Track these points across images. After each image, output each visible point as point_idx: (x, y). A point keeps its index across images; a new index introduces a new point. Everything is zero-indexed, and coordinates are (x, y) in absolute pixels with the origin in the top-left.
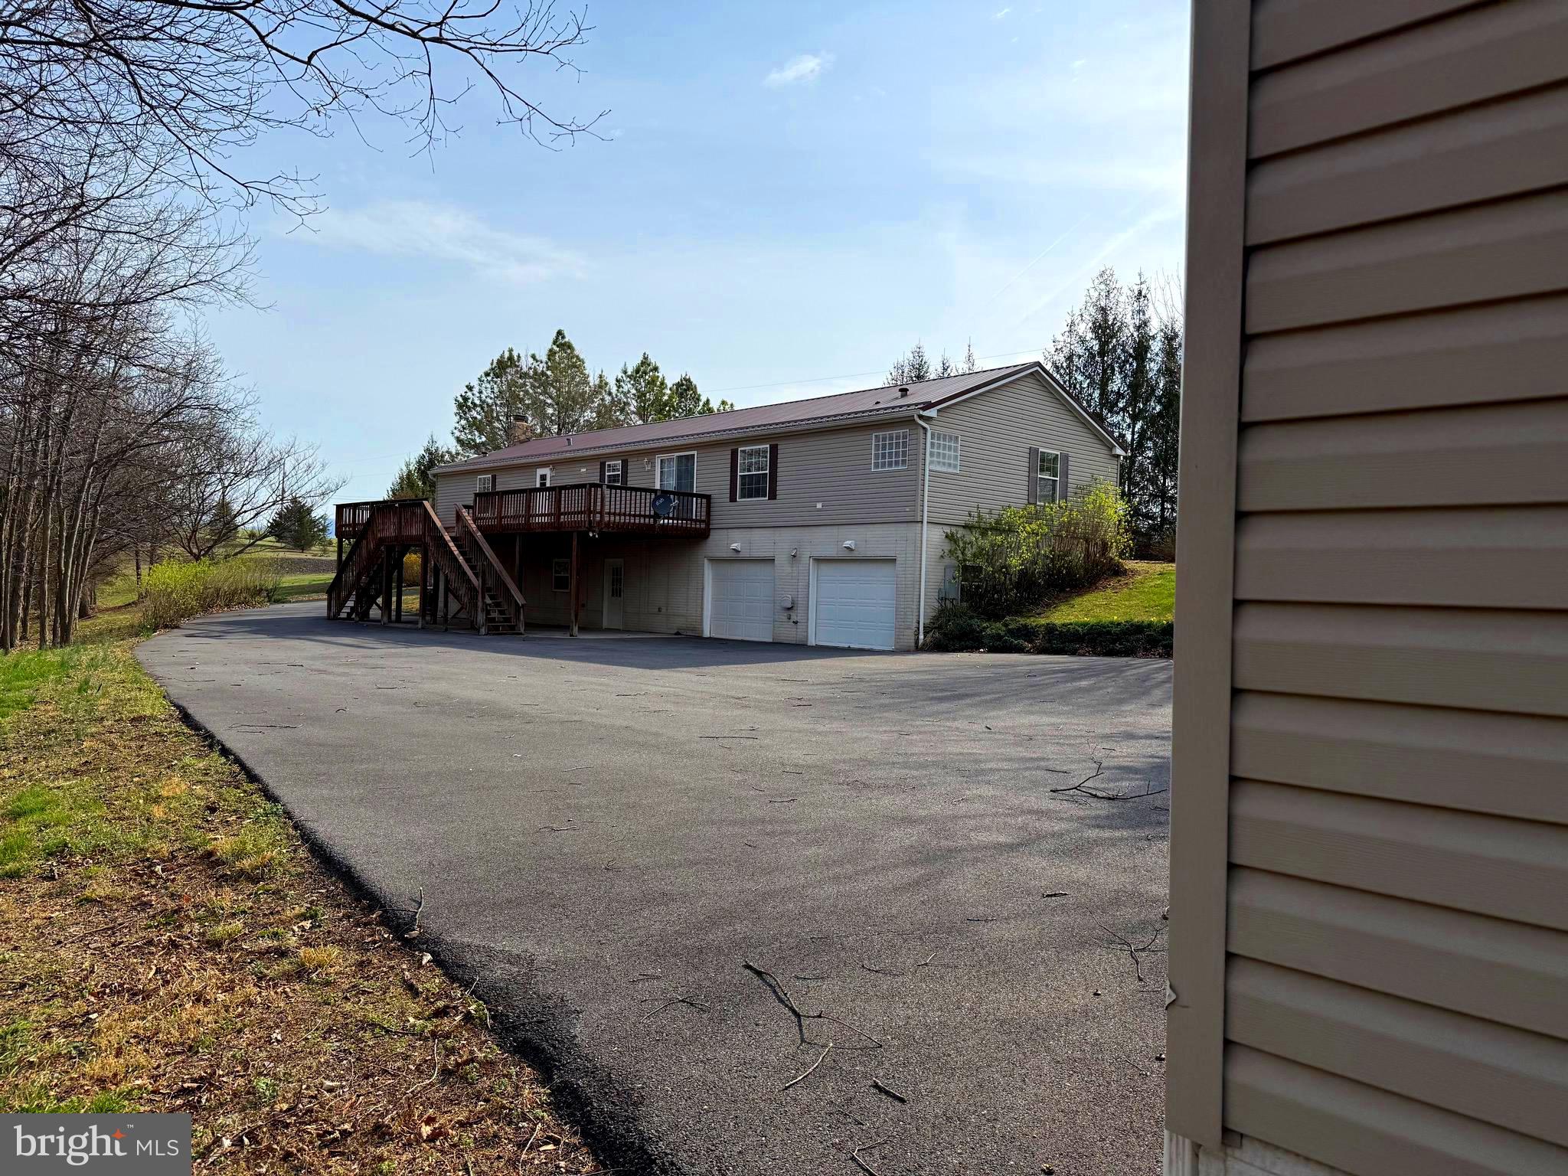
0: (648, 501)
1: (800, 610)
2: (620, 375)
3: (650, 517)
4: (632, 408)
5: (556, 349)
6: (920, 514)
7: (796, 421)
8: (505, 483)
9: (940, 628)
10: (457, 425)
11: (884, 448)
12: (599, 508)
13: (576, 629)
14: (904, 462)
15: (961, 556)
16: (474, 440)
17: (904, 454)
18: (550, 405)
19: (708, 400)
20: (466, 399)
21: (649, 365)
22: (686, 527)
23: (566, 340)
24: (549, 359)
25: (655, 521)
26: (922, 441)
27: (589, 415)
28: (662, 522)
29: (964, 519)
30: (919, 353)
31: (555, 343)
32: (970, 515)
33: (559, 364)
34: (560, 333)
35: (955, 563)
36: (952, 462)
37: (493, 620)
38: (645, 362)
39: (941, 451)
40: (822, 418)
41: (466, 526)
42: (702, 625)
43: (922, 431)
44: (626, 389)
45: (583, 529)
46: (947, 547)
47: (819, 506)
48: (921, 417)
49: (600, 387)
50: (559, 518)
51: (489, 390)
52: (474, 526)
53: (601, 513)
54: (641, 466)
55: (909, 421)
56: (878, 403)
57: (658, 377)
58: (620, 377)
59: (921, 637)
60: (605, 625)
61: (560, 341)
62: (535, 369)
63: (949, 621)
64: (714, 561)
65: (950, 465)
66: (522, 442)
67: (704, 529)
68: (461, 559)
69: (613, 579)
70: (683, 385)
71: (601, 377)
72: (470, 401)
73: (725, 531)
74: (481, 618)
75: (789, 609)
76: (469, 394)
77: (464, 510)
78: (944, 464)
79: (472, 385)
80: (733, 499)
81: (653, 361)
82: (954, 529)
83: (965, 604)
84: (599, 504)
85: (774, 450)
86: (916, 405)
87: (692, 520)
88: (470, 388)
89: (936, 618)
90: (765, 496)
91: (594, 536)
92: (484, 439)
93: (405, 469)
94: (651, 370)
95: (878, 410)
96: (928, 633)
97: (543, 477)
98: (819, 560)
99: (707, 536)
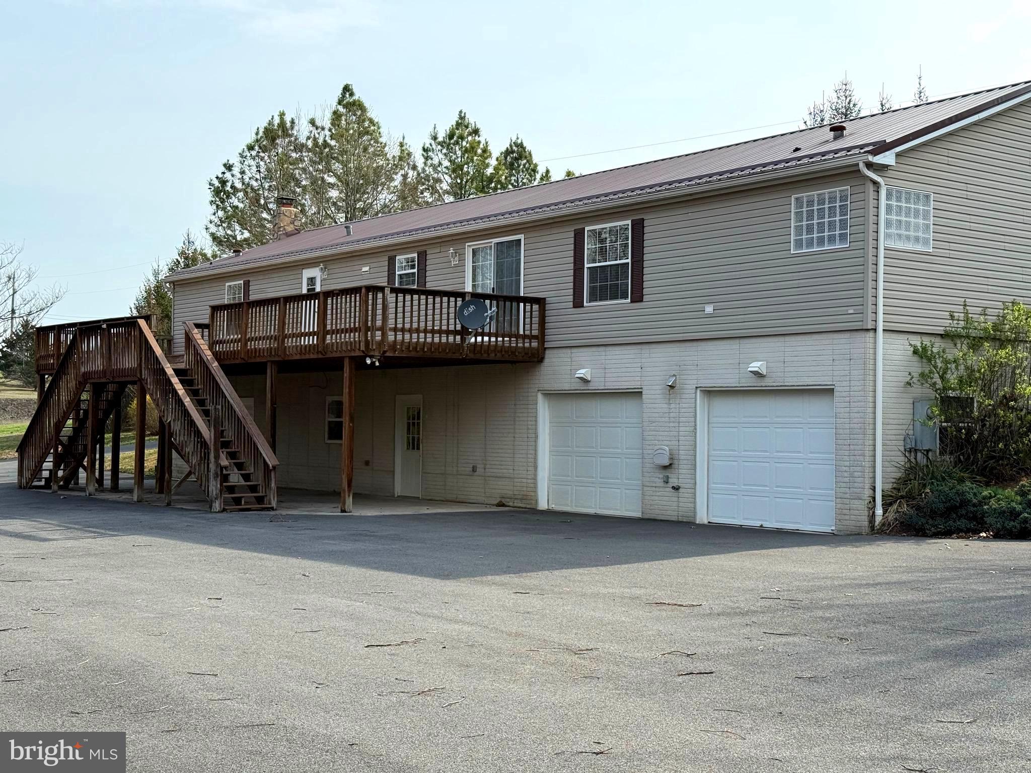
0: (452, 310)
1: (683, 470)
2: (428, 142)
3: (455, 333)
4: (445, 186)
5: (341, 109)
6: (871, 316)
7: (670, 183)
8: (262, 290)
9: (909, 497)
10: (213, 218)
11: (810, 216)
12: (379, 323)
13: (349, 501)
14: (843, 237)
15: (939, 381)
16: (235, 237)
17: (843, 224)
18: (332, 186)
19: (548, 171)
20: (223, 182)
21: (467, 127)
22: (510, 347)
23: (356, 97)
24: (332, 124)
25: (463, 340)
26: (872, 203)
27: (385, 197)
28: (473, 340)
29: (943, 324)
30: (845, 90)
31: (340, 103)
32: (952, 317)
33: (347, 130)
34: (347, 89)
35: (933, 394)
36: (920, 234)
37: (231, 489)
38: (462, 122)
39: (904, 219)
40: (710, 176)
41: (197, 354)
42: (536, 492)
43: (871, 188)
44: (436, 161)
45: (357, 353)
46: (916, 368)
47: (709, 309)
48: (869, 165)
49: (401, 159)
50: (324, 339)
51: (254, 169)
52: (208, 353)
53: (382, 329)
54: (445, 260)
55: (850, 173)
56: (797, 150)
57: (479, 142)
58: (427, 145)
59: (879, 511)
60: (398, 491)
61: (348, 99)
62: (315, 139)
63: (924, 486)
64: (551, 395)
65: (917, 239)
66: (288, 235)
67: (538, 349)
68: (187, 401)
69: (409, 424)
70: (513, 152)
71: (401, 145)
72: (229, 184)
73: (568, 351)
74: (214, 487)
75: (665, 467)
76: (228, 175)
77: (196, 331)
78: (908, 238)
79: (231, 162)
80: (578, 303)
81: (472, 121)
82: (927, 341)
83: (947, 457)
84: (379, 317)
85: (638, 228)
86: (861, 147)
87: (517, 336)
88: (229, 167)
89: (903, 481)
90: (626, 298)
91: (373, 363)
92: (247, 234)
93: (152, 278)
94: (470, 134)
95: (799, 159)
96: (891, 504)
97: (312, 281)
98: (710, 393)
99: (541, 360)
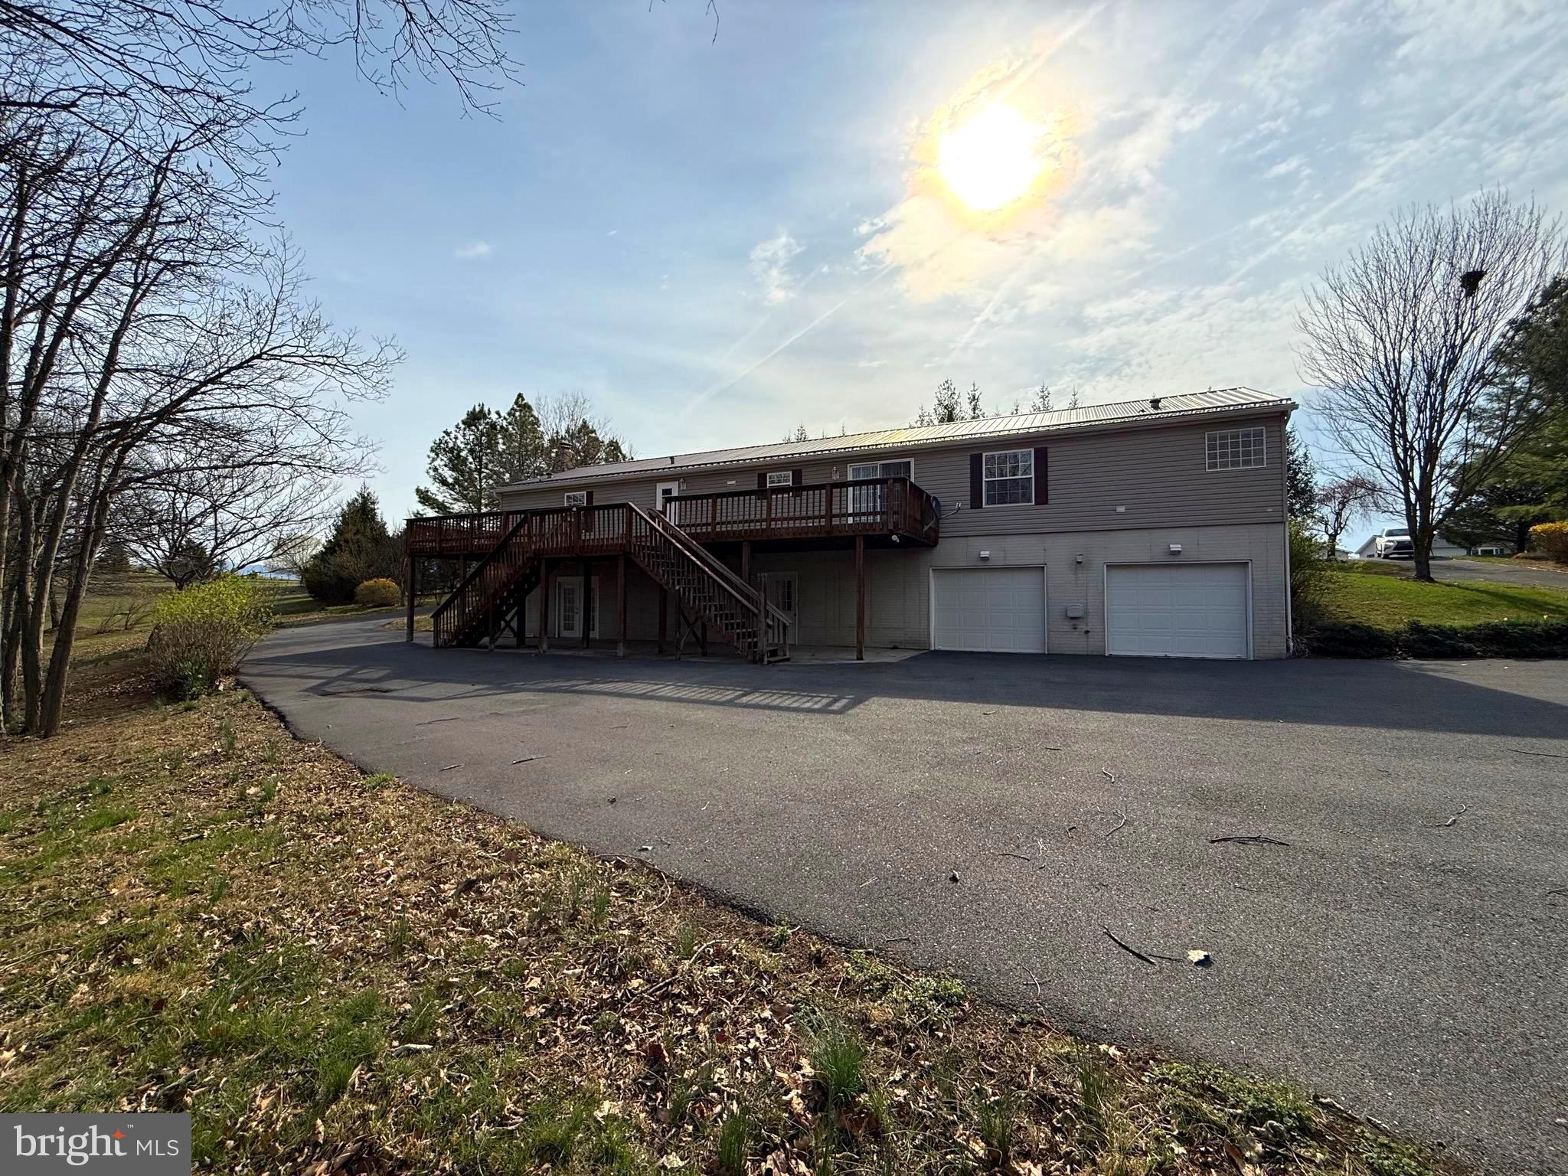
1: (1092, 619)
5: (516, 407)
11: (1224, 447)
14: (1258, 460)
17: (1260, 452)
23: (526, 401)
24: (509, 415)
31: (516, 403)
33: (518, 421)
34: (520, 396)
42: (928, 637)
47: (1121, 509)
59: (1291, 643)
61: (521, 401)
64: (946, 570)
73: (963, 539)
75: (1075, 618)
80: (976, 503)
85: (1042, 453)
90: (1030, 502)
97: (667, 492)
99: (936, 543)
